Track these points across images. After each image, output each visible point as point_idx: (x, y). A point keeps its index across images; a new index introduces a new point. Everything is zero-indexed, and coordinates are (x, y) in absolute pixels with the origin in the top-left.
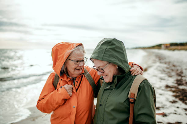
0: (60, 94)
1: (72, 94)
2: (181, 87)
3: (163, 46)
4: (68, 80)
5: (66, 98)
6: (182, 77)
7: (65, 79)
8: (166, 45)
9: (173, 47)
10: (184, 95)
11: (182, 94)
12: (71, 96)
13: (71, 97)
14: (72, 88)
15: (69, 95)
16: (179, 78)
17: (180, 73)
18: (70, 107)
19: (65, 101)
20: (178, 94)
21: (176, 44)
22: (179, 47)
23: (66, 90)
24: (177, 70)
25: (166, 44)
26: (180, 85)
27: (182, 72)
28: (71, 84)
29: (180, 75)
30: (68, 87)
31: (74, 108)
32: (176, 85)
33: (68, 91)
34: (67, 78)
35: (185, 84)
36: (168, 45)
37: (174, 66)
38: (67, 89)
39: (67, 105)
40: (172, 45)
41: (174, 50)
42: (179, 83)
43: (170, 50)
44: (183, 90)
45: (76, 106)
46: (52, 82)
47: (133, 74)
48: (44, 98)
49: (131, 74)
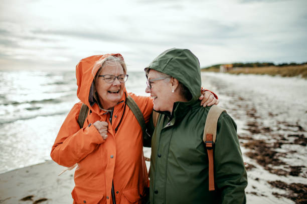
0: (87, 135)
1: (106, 136)
2: (257, 137)
3: (222, 68)
4: (102, 113)
6: (256, 118)
7: (97, 112)
8: (226, 66)
9: (237, 69)
10: (264, 153)
11: (261, 151)
12: (105, 138)
13: (105, 140)
14: (108, 127)
15: (103, 137)
16: (252, 120)
17: (252, 112)
18: (106, 156)
20: (254, 151)
21: (241, 65)
22: (247, 70)
23: (98, 130)
24: (247, 106)
25: (227, 65)
26: (254, 132)
27: (254, 110)
28: (106, 121)
29: (252, 115)
30: (100, 124)
31: (113, 158)
32: (248, 133)
33: (101, 131)
34: (100, 111)
35: (262, 131)
36: (230, 66)
37: (241, 99)
38: (99, 128)
40: (235, 65)
41: (239, 74)
42: (253, 128)
43: (233, 73)
44: (262, 142)
45: (115, 155)
46: (76, 118)
47: (205, 106)
48: (62, 143)
49: (202, 104)
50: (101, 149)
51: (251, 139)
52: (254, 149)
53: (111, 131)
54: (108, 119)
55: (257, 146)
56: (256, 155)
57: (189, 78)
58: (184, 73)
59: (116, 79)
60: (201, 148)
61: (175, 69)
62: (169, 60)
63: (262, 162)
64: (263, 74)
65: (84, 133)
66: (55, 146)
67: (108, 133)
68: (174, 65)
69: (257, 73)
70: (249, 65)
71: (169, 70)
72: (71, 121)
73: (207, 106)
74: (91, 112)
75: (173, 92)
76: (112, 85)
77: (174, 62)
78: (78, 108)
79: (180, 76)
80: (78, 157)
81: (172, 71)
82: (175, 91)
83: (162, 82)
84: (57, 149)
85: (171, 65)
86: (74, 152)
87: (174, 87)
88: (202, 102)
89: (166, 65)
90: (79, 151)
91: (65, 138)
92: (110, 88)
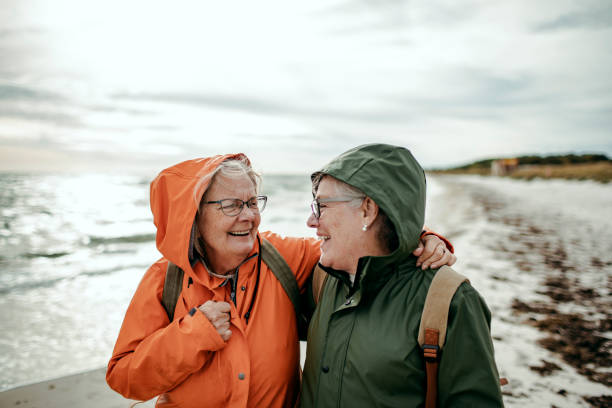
1: (229, 332)
2: (565, 309)
3: (495, 167)
4: (216, 285)
5: (210, 346)
6: (564, 269)
7: (206, 283)
8: (504, 163)
9: (528, 169)
10: (579, 340)
11: (573, 337)
12: (226, 339)
13: (227, 341)
14: (229, 313)
15: (222, 336)
16: (556, 273)
17: (557, 258)
19: (209, 357)
20: (557, 337)
21: (536, 161)
22: (548, 170)
23: (211, 321)
24: (547, 245)
25: (507, 160)
26: (560, 298)
27: (562, 253)
28: (225, 300)
29: (557, 265)
33: (217, 324)
35: (577, 297)
36: (513, 163)
37: (535, 231)
38: (214, 316)
40: (523, 161)
41: (530, 178)
42: (558, 291)
43: (519, 177)
44: (575, 319)
45: (247, 373)
46: (158, 295)
47: (424, 266)
48: (133, 351)
49: (418, 264)
50: (217, 360)
51: (553, 312)
52: (557, 332)
53: (238, 322)
54: (228, 297)
55: (565, 327)
56: (562, 344)
57: (399, 205)
58: (390, 192)
59: (245, 206)
60: (414, 359)
61: (374, 180)
62: (363, 163)
63: (574, 360)
64: (582, 178)
65: (181, 330)
66: (116, 359)
67: (232, 326)
68: (374, 173)
69: (570, 177)
70: (554, 161)
71: (361, 180)
72: (148, 303)
73: (429, 267)
74: (191, 281)
75: (364, 229)
76: (237, 219)
77: (373, 166)
78: (161, 273)
79: (382, 196)
81: (367, 183)
82: (369, 228)
83: (344, 206)
84: (121, 364)
85: (366, 172)
86: (161, 372)
87: (368, 221)
88: (420, 260)
89: (356, 170)
90: (172, 369)
91: (138, 342)
92: (233, 225)
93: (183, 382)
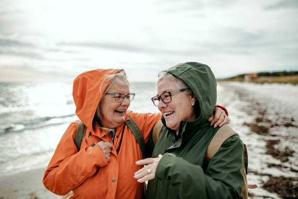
0: (90, 155)
1: (109, 158)
3: (247, 78)
7: (98, 134)
8: (251, 76)
9: (262, 79)
12: (108, 160)
13: (108, 162)
14: (111, 148)
21: (267, 75)
25: (252, 74)
28: (109, 141)
31: (114, 181)
36: (255, 76)
38: (103, 148)
39: (101, 178)
40: (261, 75)
41: (263, 83)
43: (257, 83)
45: (117, 178)
47: (215, 126)
48: (58, 166)
59: (125, 98)
62: (187, 69)
65: (86, 153)
66: (49, 171)
68: (192, 75)
69: (280, 83)
70: (276, 75)
71: (185, 77)
76: (121, 104)
78: (75, 126)
80: (77, 182)
84: (51, 173)
88: (212, 122)
89: (183, 72)
90: (79, 174)
91: (61, 161)
92: (118, 107)
93: (83, 183)
